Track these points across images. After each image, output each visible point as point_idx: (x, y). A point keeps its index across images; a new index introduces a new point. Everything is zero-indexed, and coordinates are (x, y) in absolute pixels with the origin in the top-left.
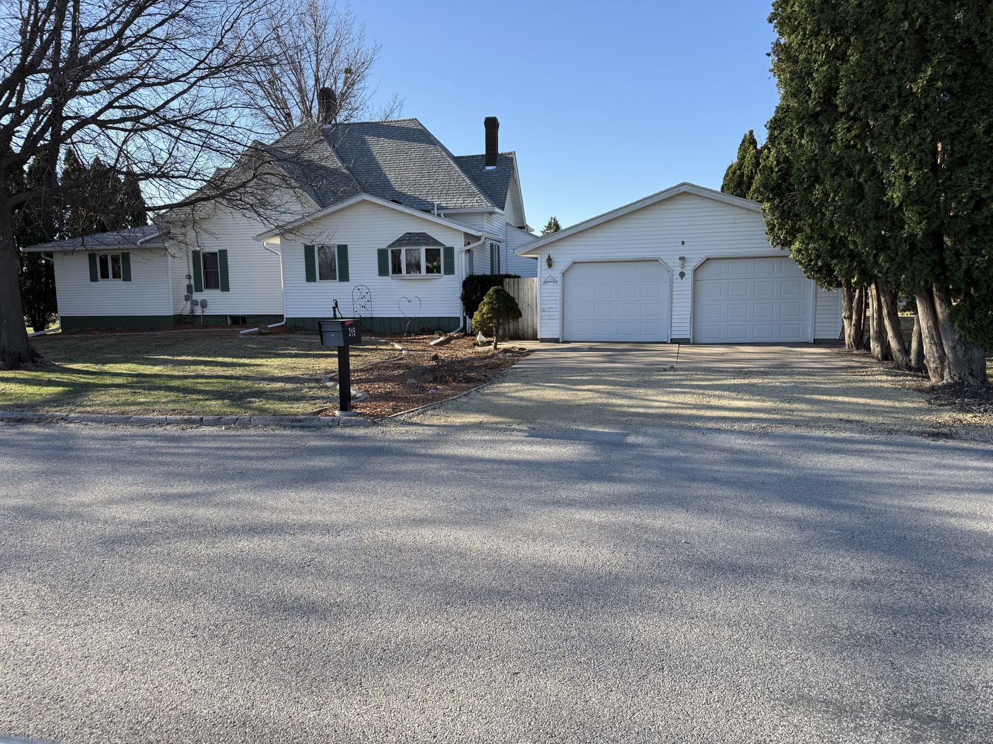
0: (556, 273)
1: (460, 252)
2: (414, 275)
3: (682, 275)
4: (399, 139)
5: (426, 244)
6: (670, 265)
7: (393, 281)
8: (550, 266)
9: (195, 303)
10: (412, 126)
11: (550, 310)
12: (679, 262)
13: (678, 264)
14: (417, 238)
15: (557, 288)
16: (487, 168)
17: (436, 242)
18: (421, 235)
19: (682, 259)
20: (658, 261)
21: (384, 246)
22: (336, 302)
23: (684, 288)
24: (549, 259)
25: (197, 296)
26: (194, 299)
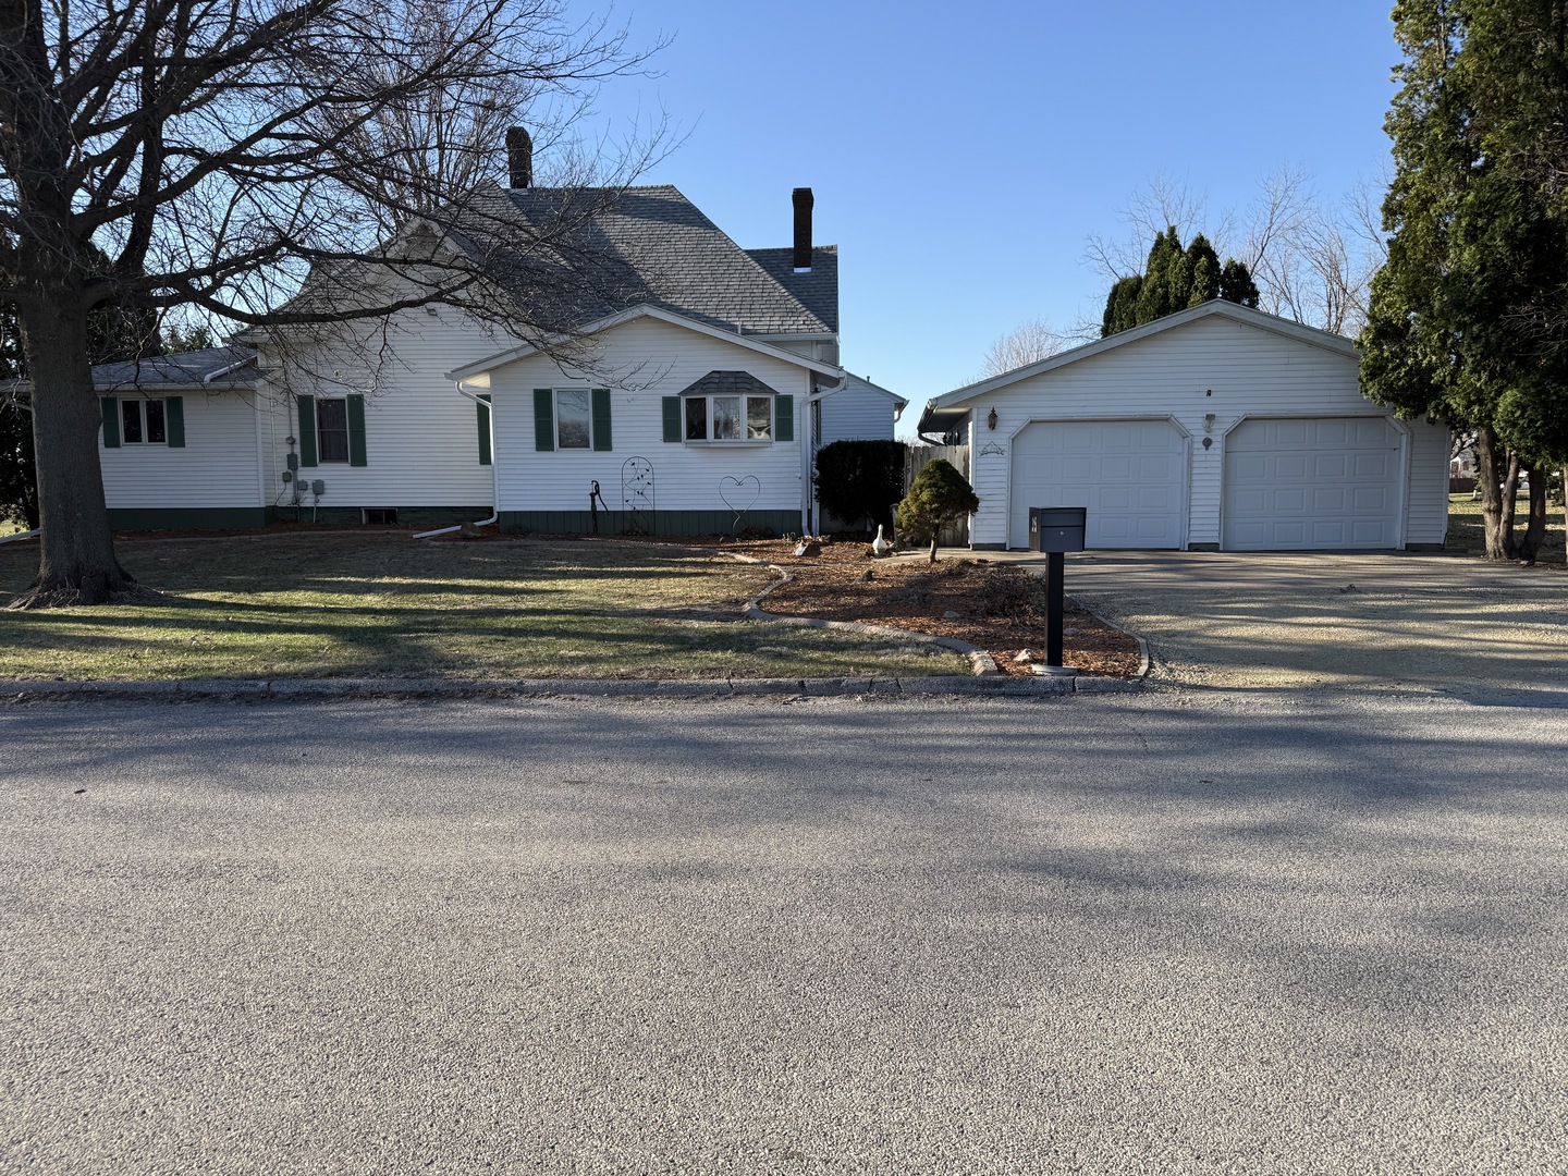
0: (1002, 438)
1: (802, 405)
2: (725, 441)
3: (1207, 443)
4: (650, 218)
5: (749, 390)
6: (1188, 427)
7: (688, 450)
8: (992, 426)
9: (301, 486)
10: (667, 197)
11: (991, 497)
12: (1201, 422)
13: (1200, 426)
14: (732, 380)
15: (1001, 464)
16: (797, 270)
17: (764, 388)
18: (737, 375)
19: (1210, 418)
20: (1167, 420)
21: (673, 393)
22: (597, 485)
23: (1209, 465)
24: (993, 417)
25: (306, 475)
26: (300, 478)
